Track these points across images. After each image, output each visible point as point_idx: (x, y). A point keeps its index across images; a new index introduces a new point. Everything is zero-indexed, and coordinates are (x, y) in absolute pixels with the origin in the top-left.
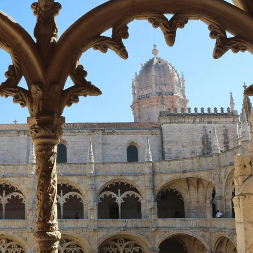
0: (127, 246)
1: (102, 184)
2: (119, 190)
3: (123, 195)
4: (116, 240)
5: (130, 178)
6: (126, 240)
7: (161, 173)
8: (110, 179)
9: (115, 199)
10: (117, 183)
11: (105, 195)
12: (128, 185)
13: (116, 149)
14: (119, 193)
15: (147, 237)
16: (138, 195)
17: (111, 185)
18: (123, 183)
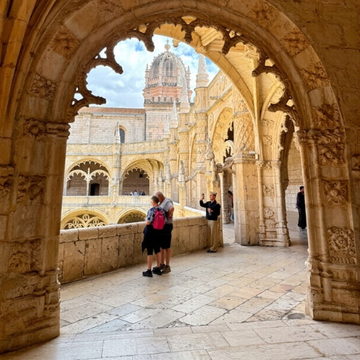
0: (92, 222)
1: (72, 163)
2: (89, 169)
3: (92, 174)
4: (81, 216)
5: (99, 158)
6: (91, 216)
7: (127, 154)
8: (79, 158)
9: (84, 177)
10: (87, 163)
11: (75, 173)
12: (98, 164)
13: (104, 131)
14: (89, 171)
15: (107, 213)
16: (107, 174)
17: (82, 164)
18: (92, 163)
